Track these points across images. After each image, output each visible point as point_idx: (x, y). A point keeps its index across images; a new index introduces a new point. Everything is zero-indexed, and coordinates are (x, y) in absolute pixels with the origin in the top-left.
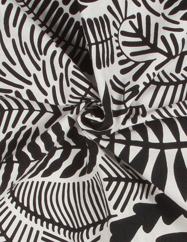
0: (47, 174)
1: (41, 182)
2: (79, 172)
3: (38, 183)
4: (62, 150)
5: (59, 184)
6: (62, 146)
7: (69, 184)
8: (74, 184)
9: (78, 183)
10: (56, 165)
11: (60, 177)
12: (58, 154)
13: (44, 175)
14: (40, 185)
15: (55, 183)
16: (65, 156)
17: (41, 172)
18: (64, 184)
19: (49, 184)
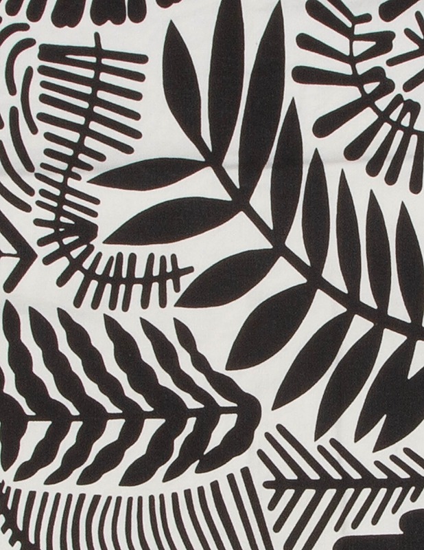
0: (90, 477)
1: (78, 496)
2: (162, 470)
3: (70, 497)
4: (122, 421)
5: (119, 499)
6: (121, 412)
7: (140, 499)
8: (152, 499)
9: (162, 497)
10: (111, 457)
11: (121, 484)
12: (113, 431)
13: (83, 480)
14: (76, 504)
15: (109, 498)
16: (129, 435)
17: (77, 473)
18: (130, 500)
19: (96, 499)
